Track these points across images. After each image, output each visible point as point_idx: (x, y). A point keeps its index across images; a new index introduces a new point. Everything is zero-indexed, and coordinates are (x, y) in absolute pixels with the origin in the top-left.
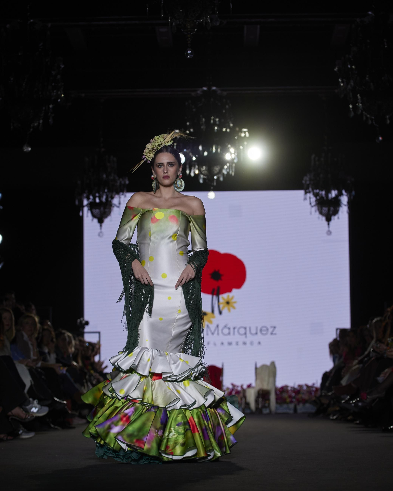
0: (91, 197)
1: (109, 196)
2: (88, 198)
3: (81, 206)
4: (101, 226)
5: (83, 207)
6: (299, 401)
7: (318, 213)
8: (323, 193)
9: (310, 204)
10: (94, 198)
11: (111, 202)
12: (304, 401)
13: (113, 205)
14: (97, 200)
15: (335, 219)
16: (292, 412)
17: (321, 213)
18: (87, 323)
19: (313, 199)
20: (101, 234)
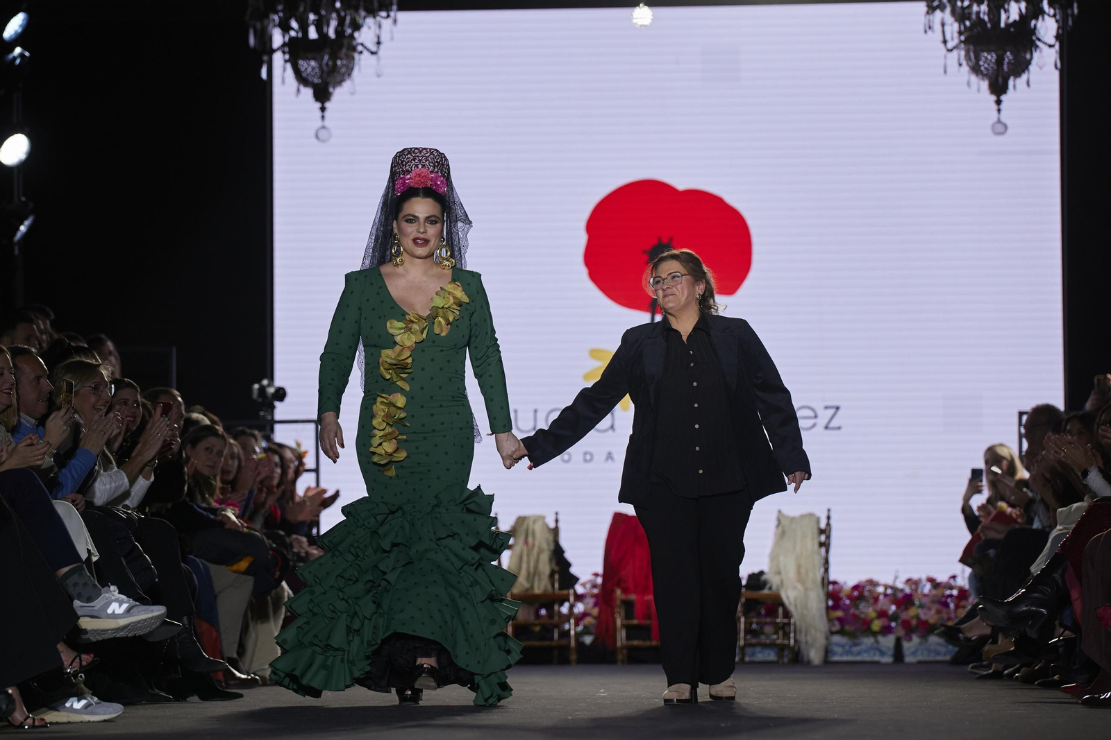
0: (294, 24)
1: (348, 19)
2: (285, 28)
3: (267, 50)
4: (323, 109)
5: (272, 51)
6: (908, 628)
7: (965, 68)
8: (984, 8)
9: (945, 42)
10: (304, 28)
11: (352, 37)
12: (925, 629)
13: (360, 48)
14: (313, 34)
15: (1017, 86)
16: (888, 659)
17: (976, 69)
18: (281, 394)
19: (953, 28)
20: (322, 133)
